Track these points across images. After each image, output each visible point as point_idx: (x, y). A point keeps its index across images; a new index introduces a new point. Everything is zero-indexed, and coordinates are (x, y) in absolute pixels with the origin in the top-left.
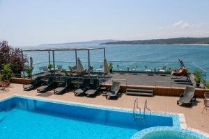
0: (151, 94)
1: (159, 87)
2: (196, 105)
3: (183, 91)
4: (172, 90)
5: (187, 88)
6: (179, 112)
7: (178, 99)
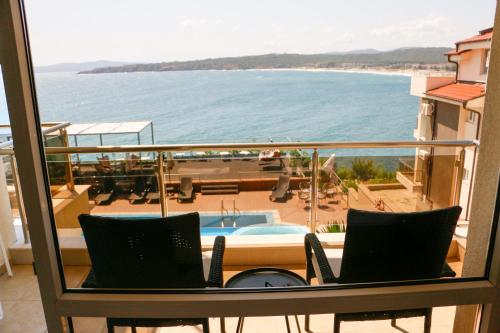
0: (236, 190)
1: (245, 180)
2: (291, 198)
3: (276, 182)
4: (262, 182)
5: (281, 178)
6: (271, 208)
7: (270, 193)
